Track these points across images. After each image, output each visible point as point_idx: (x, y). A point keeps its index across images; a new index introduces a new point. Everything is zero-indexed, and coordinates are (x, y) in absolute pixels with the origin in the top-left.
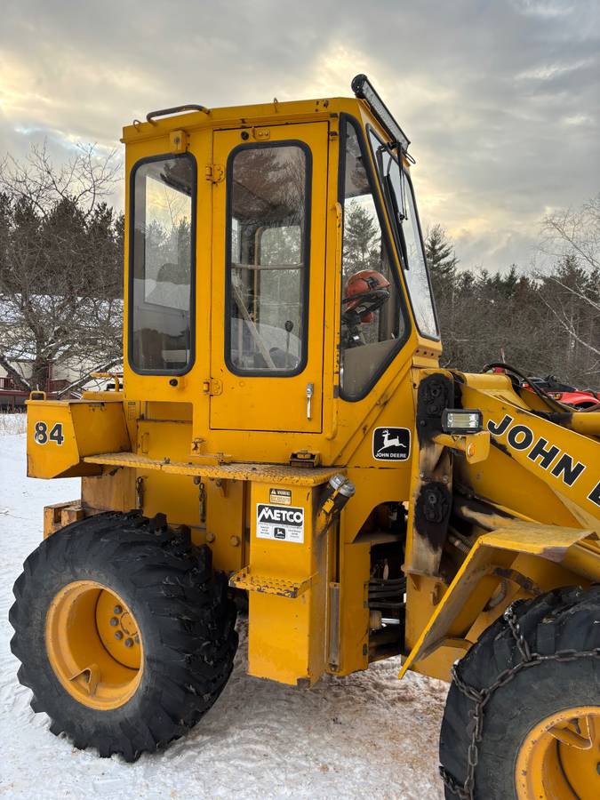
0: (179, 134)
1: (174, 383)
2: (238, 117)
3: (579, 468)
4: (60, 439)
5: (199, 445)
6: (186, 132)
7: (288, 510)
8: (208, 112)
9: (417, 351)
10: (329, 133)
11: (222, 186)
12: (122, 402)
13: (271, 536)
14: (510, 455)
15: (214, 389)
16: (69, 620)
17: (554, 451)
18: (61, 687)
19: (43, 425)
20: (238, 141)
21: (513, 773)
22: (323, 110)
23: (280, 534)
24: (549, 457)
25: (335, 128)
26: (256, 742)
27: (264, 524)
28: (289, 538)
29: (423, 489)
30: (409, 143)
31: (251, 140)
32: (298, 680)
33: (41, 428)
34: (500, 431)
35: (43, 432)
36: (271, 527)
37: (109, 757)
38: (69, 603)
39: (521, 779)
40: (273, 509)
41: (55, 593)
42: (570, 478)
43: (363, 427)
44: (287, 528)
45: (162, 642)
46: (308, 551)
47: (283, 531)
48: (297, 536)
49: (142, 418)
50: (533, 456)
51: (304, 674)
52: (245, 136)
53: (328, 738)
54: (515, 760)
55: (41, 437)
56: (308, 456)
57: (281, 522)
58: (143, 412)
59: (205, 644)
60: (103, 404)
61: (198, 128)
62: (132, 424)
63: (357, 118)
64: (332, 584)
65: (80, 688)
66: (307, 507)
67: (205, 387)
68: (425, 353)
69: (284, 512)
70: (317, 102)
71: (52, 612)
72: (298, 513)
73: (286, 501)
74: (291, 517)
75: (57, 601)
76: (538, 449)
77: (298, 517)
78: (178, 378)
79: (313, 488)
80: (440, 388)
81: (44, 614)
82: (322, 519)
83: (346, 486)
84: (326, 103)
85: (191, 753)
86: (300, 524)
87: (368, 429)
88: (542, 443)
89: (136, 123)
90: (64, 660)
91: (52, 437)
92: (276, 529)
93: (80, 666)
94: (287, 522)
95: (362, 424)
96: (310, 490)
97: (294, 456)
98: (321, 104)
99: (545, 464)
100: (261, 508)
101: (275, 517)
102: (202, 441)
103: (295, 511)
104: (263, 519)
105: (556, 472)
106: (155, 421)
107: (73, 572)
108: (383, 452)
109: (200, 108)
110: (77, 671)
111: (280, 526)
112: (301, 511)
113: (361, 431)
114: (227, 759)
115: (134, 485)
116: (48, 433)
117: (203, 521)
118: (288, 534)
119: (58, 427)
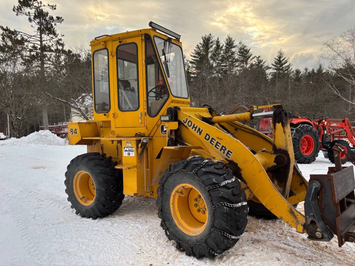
0: (103, 43)
1: (105, 115)
2: (117, 37)
3: (202, 130)
4: (76, 133)
5: (112, 132)
6: (105, 42)
7: (131, 147)
8: (110, 36)
9: (172, 102)
10: (142, 40)
11: (115, 57)
12: (96, 123)
13: (127, 155)
14: (188, 129)
15: (116, 116)
16: (79, 183)
17: (197, 126)
18: (77, 201)
19: (72, 129)
20: (119, 44)
21: (169, 204)
22: (140, 33)
23: (129, 154)
24: (196, 128)
25: (143, 38)
26: (130, 217)
27: (126, 152)
28: (131, 155)
29: (169, 140)
30: (180, 36)
31: (122, 43)
32: (134, 194)
33: (72, 130)
34: (185, 122)
35: (72, 131)
36: (127, 152)
37: (89, 218)
38: (79, 178)
39: (171, 206)
40: (127, 147)
41: (75, 175)
42: (200, 134)
43: (157, 125)
44: (130, 152)
45: (99, 184)
46: (136, 158)
47: (129, 153)
48: (133, 154)
49: (101, 127)
50: (193, 128)
51: (136, 192)
52: (120, 42)
53: (152, 216)
54: (169, 201)
55: (72, 133)
56: (140, 134)
57: (129, 151)
58: (102, 125)
59: (112, 186)
60: (89, 123)
61: (108, 41)
62: (99, 129)
63: (150, 35)
64: (147, 169)
65: (82, 201)
66: (135, 146)
67: (113, 115)
68: (184, 103)
69: (130, 148)
70: (138, 31)
71: (74, 180)
72: (133, 148)
73: (130, 145)
74: (131, 149)
75: (75, 177)
76: (194, 127)
77: (133, 149)
78: (106, 114)
79: (136, 140)
80: (170, 111)
81: (72, 181)
82: (140, 150)
83: (145, 140)
84: (141, 31)
85: (112, 218)
86: (133, 151)
87: (158, 125)
88: (194, 125)
89: (93, 40)
90: (78, 194)
91: (74, 133)
92: (128, 153)
93: (82, 195)
94: (130, 151)
95: (156, 124)
96: (135, 141)
97: (137, 134)
98: (139, 31)
99: (195, 130)
100: (124, 147)
101: (128, 150)
102: (113, 131)
103: (132, 147)
104: (125, 151)
105: (197, 132)
106: (105, 127)
107: (78, 168)
108: (164, 132)
109: (107, 36)
110: (81, 196)
111: (129, 152)
112: (133, 147)
113: (156, 126)
114: (121, 220)
115: (100, 147)
116: (73, 132)
117: (118, 156)
118: (131, 154)
119: (76, 129)
